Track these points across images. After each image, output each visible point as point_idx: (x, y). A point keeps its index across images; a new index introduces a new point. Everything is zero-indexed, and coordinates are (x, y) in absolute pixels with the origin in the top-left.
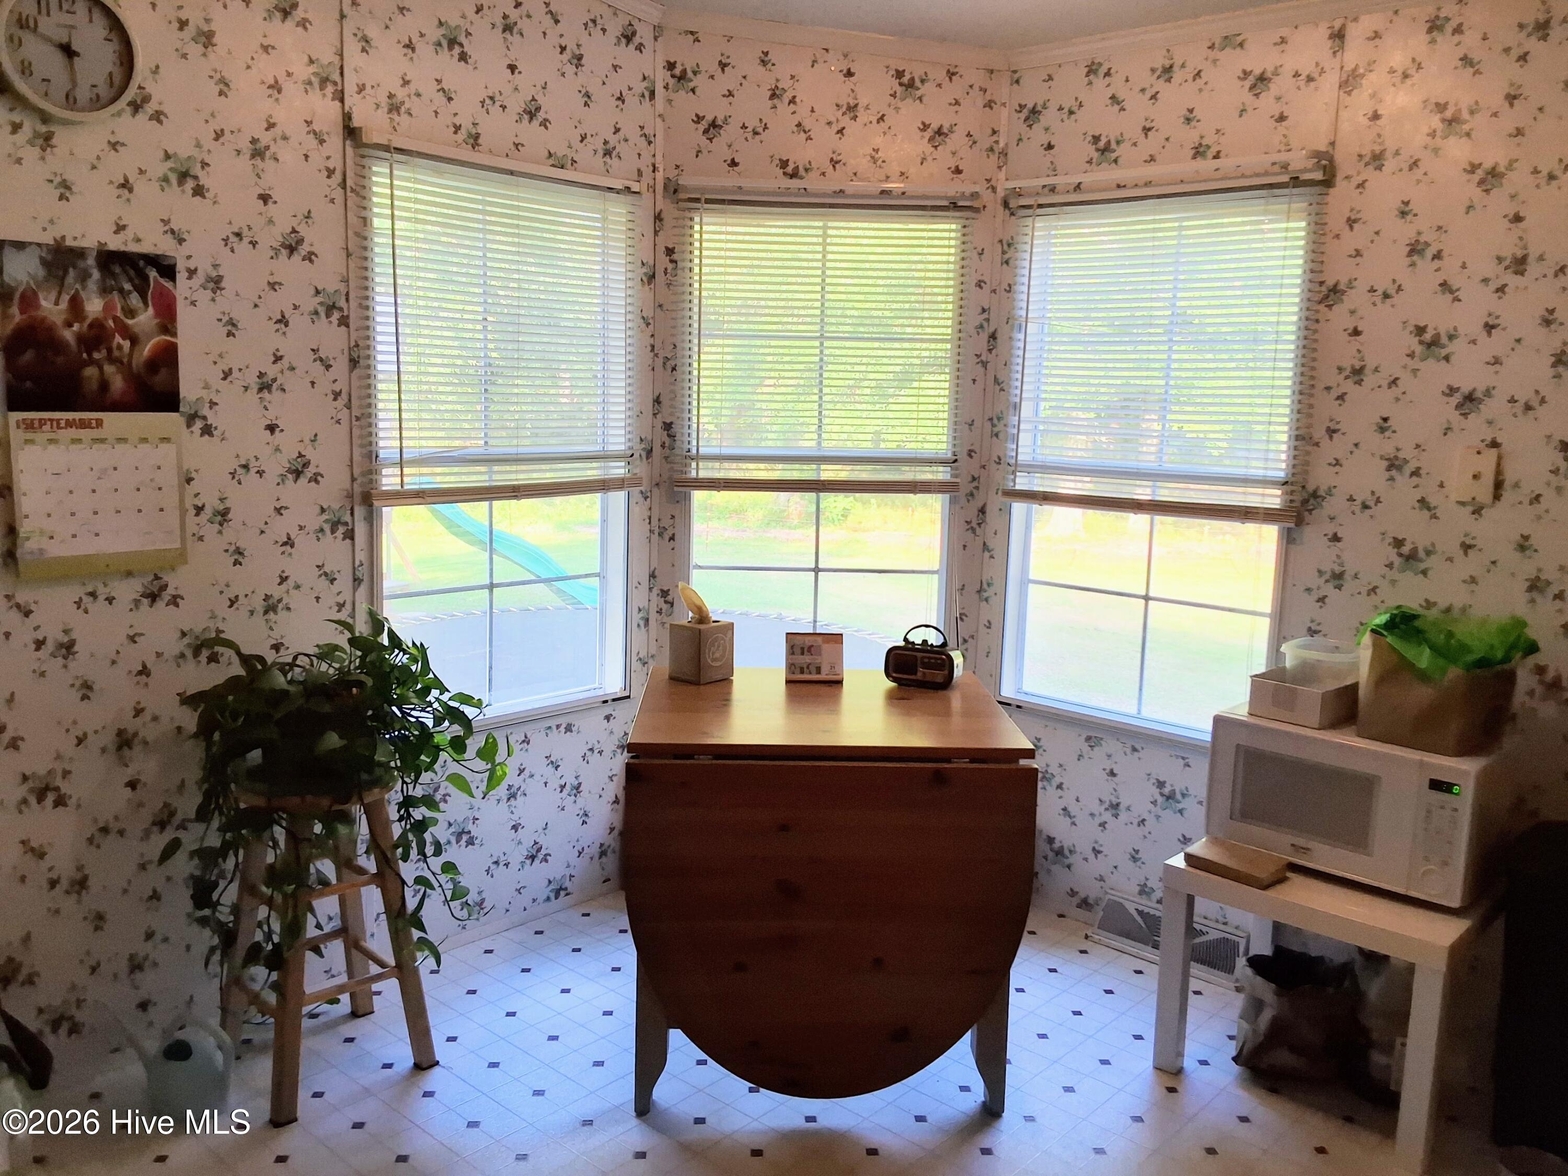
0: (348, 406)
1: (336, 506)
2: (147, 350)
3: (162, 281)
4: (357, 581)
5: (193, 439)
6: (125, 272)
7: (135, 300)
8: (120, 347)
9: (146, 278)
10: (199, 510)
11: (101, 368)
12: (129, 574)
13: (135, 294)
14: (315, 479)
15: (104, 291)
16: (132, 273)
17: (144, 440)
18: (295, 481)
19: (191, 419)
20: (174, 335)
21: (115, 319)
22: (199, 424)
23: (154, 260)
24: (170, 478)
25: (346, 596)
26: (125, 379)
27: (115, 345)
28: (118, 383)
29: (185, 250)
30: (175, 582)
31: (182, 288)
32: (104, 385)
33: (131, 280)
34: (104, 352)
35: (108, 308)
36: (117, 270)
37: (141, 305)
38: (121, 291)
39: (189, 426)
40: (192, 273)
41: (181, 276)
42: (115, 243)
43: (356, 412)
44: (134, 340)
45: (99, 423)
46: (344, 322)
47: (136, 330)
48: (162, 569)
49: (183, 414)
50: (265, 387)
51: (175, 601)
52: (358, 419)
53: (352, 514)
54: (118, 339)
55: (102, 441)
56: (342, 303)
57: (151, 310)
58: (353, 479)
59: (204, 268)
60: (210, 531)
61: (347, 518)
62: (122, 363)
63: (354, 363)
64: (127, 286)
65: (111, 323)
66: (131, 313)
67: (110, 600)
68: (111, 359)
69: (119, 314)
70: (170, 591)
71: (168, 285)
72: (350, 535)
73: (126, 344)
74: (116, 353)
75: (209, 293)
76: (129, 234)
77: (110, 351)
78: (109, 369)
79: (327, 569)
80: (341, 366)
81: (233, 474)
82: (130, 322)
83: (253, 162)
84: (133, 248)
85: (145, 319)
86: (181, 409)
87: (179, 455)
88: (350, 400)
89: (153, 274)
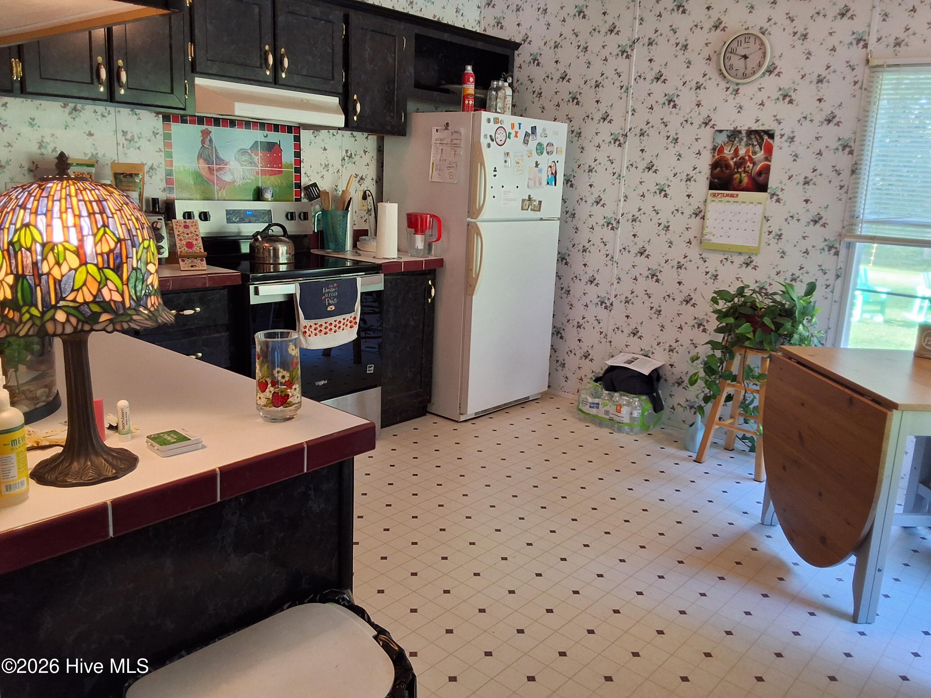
0: (847, 193)
1: (832, 239)
2: (758, 168)
3: (769, 140)
4: (838, 276)
5: (772, 205)
6: (756, 137)
7: (757, 148)
8: (748, 167)
9: (762, 139)
10: (770, 232)
11: (741, 174)
12: (740, 253)
13: (758, 146)
14: (824, 225)
15: (747, 145)
16: (758, 138)
17: (751, 203)
18: (814, 225)
19: (773, 195)
20: (770, 161)
21: (749, 156)
22: (775, 198)
23: (767, 132)
24: (759, 218)
25: (830, 282)
26: (749, 179)
27: (747, 166)
28: (745, 180)
29: (781, 127)
30: (757, 260)
31: (777, 142)
32: (741, 181)
33: (757, 141)
34: (743, 169)
35: (748, 151)
36: (753, 137)
37: (759, 150)
38: (753, 145)
39: (771, 198)
40: (782, 136)
41: (777, 138)
42: (755, 127)
43: (849, 195)
44: (754, 164)
45: (737, 195)
46: (851, 153)
47: (755, 160)
48: (753, 254)
49: (769, 193)
50: (806, 183)
51: (755, 268)
52: (850, 199)
53: (840, 244)
54: (748, 164)
55: (737, 202)
56: (851, 144)
57: (763, 152)
58: (843, 228)
59: (788, 133)
60: (773, 242)
61: (837, 245)
62: (748, 173)
63: (853, 172)
64: (755, 143)
65: (747, 158)
66: (755, 153)
67: (732, 262)
68: (745, 172)
69: (751, 154)
70: (754, 263)
71: (770, 141)
72: (837, 254)
73: (751, 165)
74: (747, 169)
75: (788, 144)
76: (760, 123)
77: (745, 168)
78: (743, 175)
79: (823, 268)
80: (846, 173)
81: (786, 220)
82: (753, 157)
83: (818, 85)
84: (761, 128)
85: (760, 155)
86: (769, 191)
87: (765, 209)
88: (848, 190)
89: (766, 137)
